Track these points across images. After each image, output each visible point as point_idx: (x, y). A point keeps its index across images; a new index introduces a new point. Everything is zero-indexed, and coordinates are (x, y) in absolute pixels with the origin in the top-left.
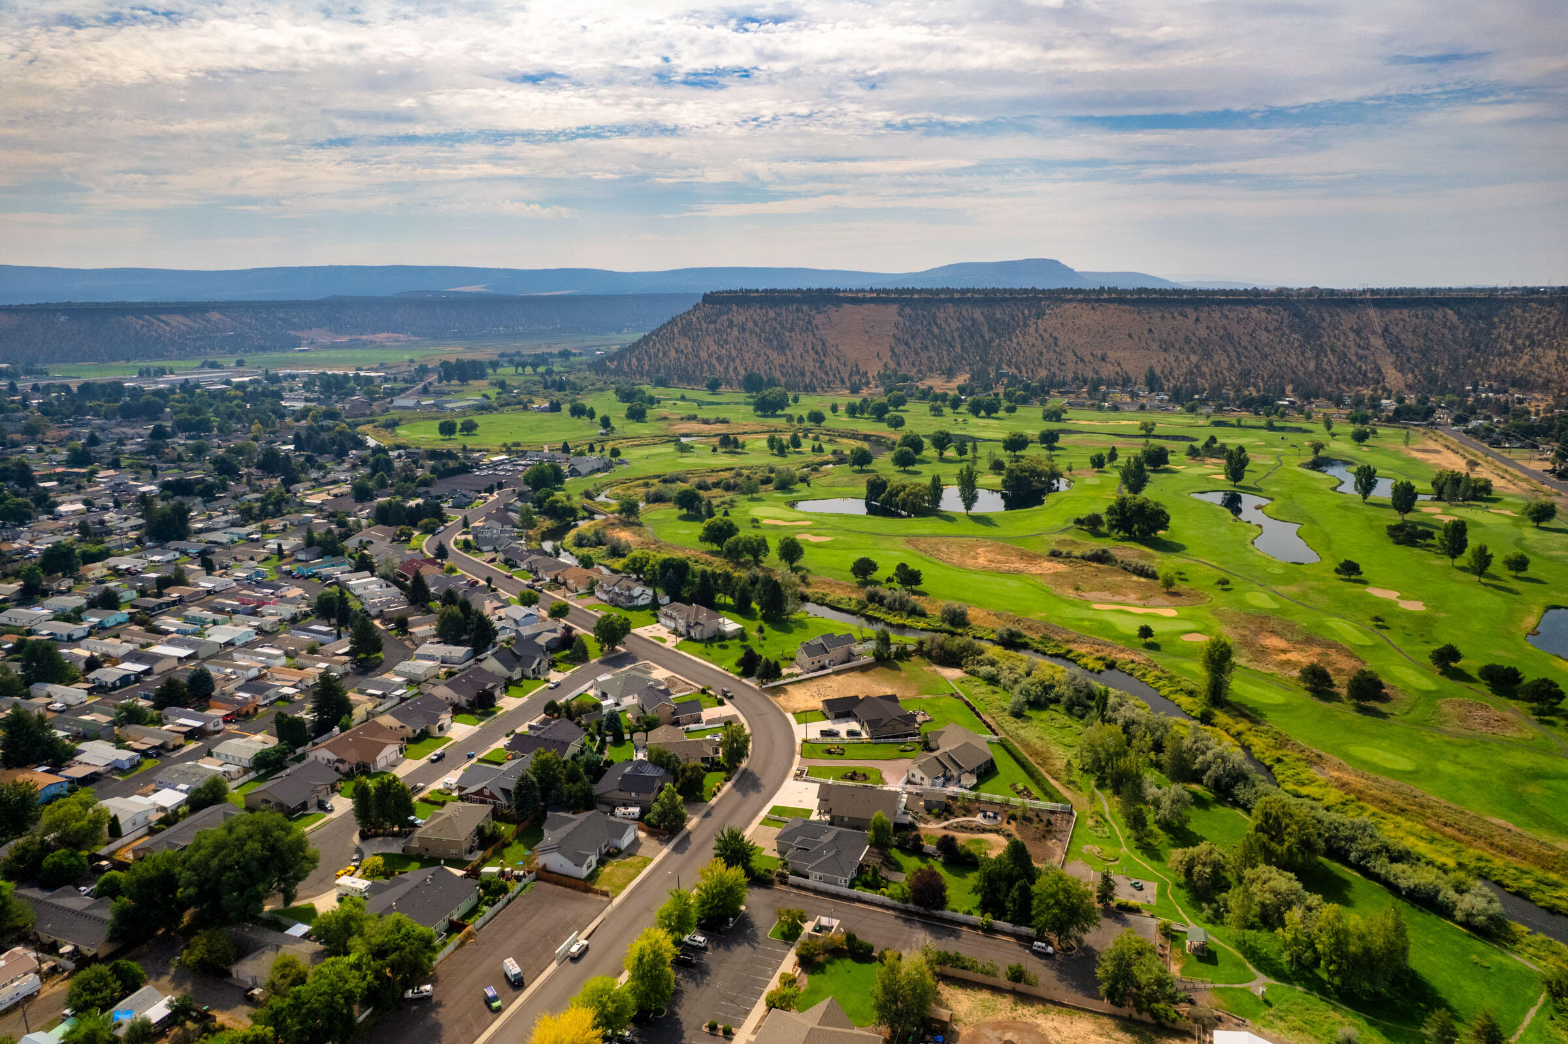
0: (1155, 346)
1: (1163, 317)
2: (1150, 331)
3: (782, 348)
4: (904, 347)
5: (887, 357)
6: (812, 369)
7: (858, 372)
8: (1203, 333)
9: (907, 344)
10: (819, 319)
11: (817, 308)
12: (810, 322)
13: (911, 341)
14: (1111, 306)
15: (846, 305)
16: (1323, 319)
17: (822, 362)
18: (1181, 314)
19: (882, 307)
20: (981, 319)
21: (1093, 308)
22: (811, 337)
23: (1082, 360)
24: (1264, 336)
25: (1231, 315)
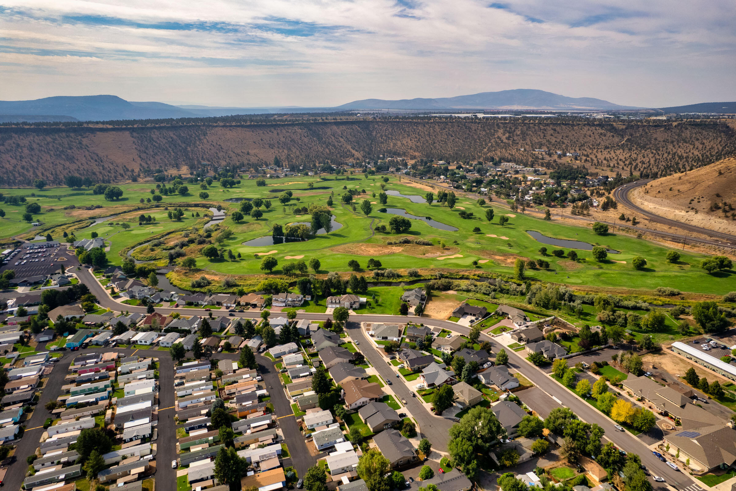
0: (267, 146)
1: (263, 133)
2: (262, 140)
3: (71, 159)
4: (145, 154)
5: (139, 161)
6: (98, 170)
7: (128, 170)
8: (283, 140)
9: (145, 152)
10: (85, 141)
11: (81, 135)
12: (80, 143)
13: (147, 151)
14: (238, 129)
15: (98, 133)
16: (319, 131)
17: (103, 166)
18: (270, 131)
19: (120, 133)
20: (175, 137)
21: (230, 130)
22: (87, 152)
23: (239, 155)
24: (306, 140)
25: (290, 131)
